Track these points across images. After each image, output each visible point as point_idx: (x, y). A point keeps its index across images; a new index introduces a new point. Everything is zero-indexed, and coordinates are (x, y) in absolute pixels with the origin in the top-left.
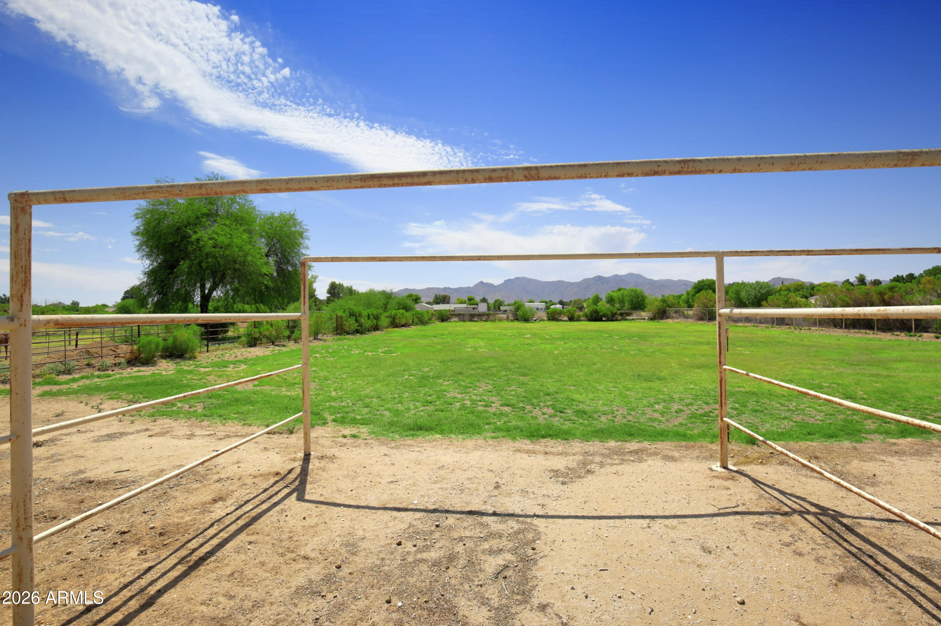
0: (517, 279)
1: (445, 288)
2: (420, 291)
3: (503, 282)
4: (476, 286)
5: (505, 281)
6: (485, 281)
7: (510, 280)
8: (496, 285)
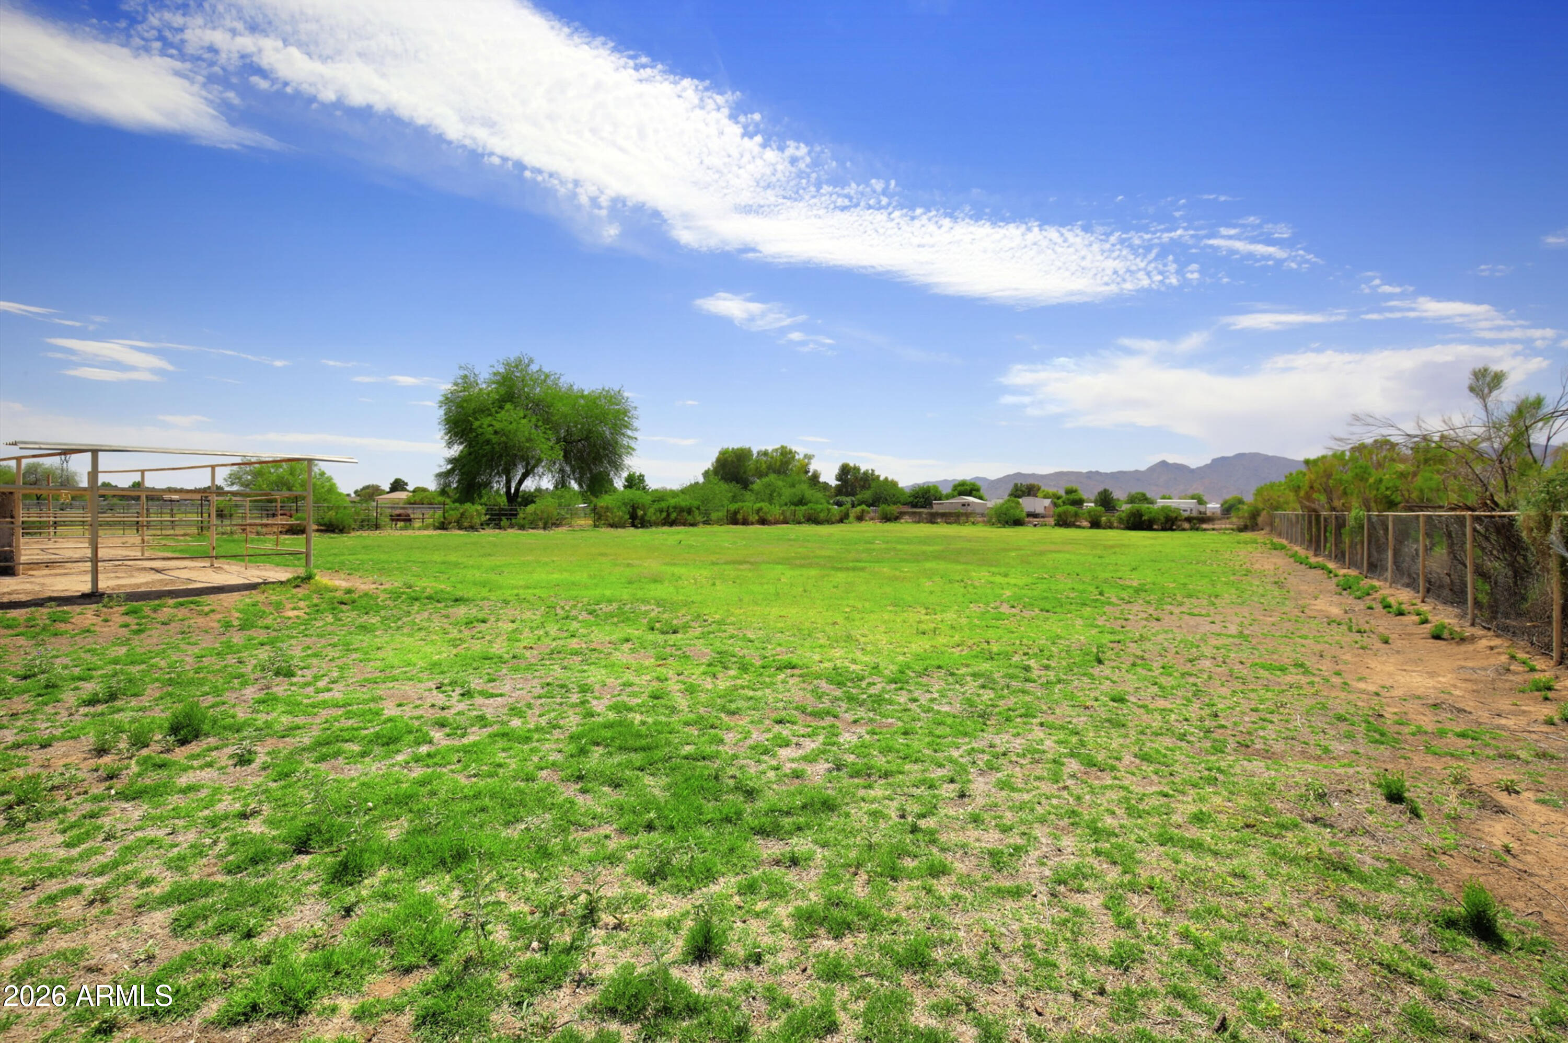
0: (1240, 456)
1: (1090, 472)
2: (1043, 477)
3: (1209, 462)
4: (1152, 469)
5: (1214, 461)
6: (1171, 460)
7: (1223, 458)
8: (1193, 466)
